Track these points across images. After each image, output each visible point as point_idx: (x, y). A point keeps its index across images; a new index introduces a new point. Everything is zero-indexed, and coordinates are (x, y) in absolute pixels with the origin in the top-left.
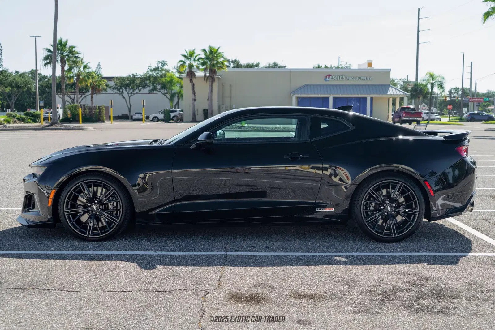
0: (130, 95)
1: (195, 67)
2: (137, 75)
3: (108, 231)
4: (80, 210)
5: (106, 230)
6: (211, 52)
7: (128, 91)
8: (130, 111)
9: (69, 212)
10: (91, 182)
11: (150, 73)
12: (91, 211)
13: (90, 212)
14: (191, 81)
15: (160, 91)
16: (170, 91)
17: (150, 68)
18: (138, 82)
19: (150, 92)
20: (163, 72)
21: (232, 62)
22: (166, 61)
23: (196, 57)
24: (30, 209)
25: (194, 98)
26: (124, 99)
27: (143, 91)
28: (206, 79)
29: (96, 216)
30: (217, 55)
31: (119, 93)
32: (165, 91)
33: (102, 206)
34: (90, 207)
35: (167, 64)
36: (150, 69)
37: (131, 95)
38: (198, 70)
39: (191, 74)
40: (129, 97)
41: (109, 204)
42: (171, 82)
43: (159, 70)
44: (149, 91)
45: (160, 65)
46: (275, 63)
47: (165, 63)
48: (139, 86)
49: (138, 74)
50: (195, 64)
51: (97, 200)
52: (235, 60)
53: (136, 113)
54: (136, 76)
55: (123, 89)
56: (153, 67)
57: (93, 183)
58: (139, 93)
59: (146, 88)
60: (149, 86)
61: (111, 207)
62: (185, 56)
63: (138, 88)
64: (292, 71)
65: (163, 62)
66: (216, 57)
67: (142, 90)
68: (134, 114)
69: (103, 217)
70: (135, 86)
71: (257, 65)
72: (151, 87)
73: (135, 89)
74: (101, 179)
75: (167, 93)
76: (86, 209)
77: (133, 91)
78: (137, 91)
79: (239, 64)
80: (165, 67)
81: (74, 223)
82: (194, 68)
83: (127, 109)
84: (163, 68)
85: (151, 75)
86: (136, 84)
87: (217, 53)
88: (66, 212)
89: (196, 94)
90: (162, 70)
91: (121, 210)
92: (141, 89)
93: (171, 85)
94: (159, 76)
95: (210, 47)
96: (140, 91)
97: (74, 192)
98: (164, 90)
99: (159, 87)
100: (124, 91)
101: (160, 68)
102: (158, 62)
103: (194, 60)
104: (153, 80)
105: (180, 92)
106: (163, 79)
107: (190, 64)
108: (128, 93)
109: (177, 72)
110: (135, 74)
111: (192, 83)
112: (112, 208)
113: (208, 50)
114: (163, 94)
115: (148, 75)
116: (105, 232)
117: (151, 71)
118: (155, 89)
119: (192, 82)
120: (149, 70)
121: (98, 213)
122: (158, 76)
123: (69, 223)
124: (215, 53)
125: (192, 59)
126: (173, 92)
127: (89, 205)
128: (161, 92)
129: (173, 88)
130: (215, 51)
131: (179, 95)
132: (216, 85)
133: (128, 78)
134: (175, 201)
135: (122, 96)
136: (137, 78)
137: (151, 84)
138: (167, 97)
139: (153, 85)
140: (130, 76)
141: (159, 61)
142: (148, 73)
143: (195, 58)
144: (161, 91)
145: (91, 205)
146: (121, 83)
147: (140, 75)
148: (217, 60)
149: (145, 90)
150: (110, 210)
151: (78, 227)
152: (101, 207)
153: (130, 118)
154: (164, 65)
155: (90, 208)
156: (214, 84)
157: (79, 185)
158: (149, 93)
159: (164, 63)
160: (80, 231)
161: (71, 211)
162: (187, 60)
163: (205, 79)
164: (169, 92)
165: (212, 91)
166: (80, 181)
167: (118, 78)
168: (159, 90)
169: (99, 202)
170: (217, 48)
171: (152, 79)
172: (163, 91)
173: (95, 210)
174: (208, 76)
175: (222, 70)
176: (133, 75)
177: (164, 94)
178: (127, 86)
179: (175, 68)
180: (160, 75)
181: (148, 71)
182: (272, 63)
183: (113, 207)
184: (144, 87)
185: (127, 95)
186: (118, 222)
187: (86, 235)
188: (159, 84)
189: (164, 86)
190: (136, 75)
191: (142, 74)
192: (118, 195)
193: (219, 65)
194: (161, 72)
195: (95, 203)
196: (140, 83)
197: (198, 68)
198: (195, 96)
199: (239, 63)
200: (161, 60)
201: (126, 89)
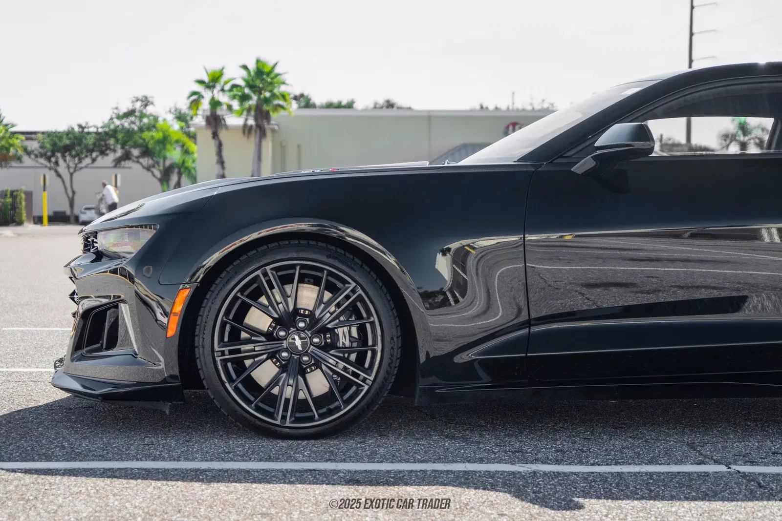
0: (72, 170)
1: (225, 107)
2: (88, 128)
3: (338, 409)
4: (257, 349)
5: (332, 407)
6: (260, 72)
7: (68, 161)
8: (72, 205)
9: (227, 353)
10: (293, 267)
11: (117, 122)
12: (286, 350)
13: (285, 354)
14: (215, 135)
15: (138, 162)
16: (161, 161)
17: (116, 111)
18: (90, 140)
19: (118, 162)
20: (145, 120)
21: (296, 98)
22: (152, 97)
23: (226, 83)
24: (100, 350)
25: (221, 172)
26: (59, 180)
27: (102, 161)
28: (246, 131)
29: (302, 367)
30: (272, 79)
31: (48, 165)
32: (148, 161)
33: (318, 337)
34: (285, 339)
35: (152, 103)
36: (116, 114)
37: (75, 171)
38: (229, 112)
39: (215, 121)
40: (71, 175)
41: (340, 331)
42: (164, 141)
43: (136, 116)
44: (114, 160)
45: (138, 105)
46: (388, 101)
47: (149, 102)
48: (92, 151)
49: (90, 124)
50: (224, 98)
51: (305, 321)
52: (302, 95)
53: (86, 209)
54: (86, 130)
55: (57, 158)
56: (124, 109)
57: (298, 268)
58: (93, 165)
59: (107, 155)
60: (114, 151)
61: (344, 341)
62: (201, 82)
63: (91, 155)
64: (431, 114)
65: (144, 99)
66: (271, 83)
67: (99, 159)
68: (83, 211)
69: (324, 367)
70: (84, 151)
71: (350, 106)
72: (119, 153)
73: (83, 156)
74: (323, 258)
75: (154, 166)
76: (272, 346)
77: (80, 161)
78: (88, 161)
79: (311, 102)
80: (150, 110)
81: (240, 386)
82: (222, 109)
83: (67, 199)
84: (144, 111)
85: (118, 126)
86: (86, 146)
87: (272, 75)
88: (220, 354)
89: (226, 165)
90: (142, 116)
91: (379, 348)
92: (97, 157)
93: (164, 147)
94: (136, 128)
95: (258, 61)
96: (94, 160)
97: (242, 294)
98: (146, 159)
99: (136, 152)
100: (61, 161)
101: (137, 111)
102: (134, 99)
103: (223, 90)
104: (123, 137)
105: (183, 162)
106: (147, 135)
107: (213, 99)
108: (68, 167)
109: (175, 120)
110: (84, 125)
111: (217, 142)
112: (347, 344)
113: (252, 66)
114: (144, 167)
115: (112, 127)
116: (331, 412)
117: (119, 117)
118: (127, 156)
119: (216, 137)
120: (114, 116)
121: (305, 358)
122: (133, 129)
123: (227, 385)
124: (268, 74)
125: (218, 87)
126: (168, 163)
127: (282, 333)
128: (141, 164)
129: (168, 155)
130: (267, 70)
131: (182, 170)
132: (268, 145)
133: (69, 133)
134: (528, 323)
135: (56, 171)
136: (89, 133)
137: (119, 146)
138: (154, 175)
139: (123, 148)
140: (73, 129)
141: (136, 96)
142: (113, 123)
143: (223, 87)
144: (141, 160)
145: (288, 334)
146: (54, 145)
147: (95, 126)
148: (271, 91)
149: (106, 158)
150: (342, 348)
151: (252, 398)
152: (316, 340)
153: (72, 219)
154: (146, 105)
155: (285, 344)
156: (264, 143)
157: (258, 276)
158: (115, 166)
159: (146, 102)
160: (258, 409)
161: (231, 352)
162: (207, 90)
163: (244, 133)
164: (158, 163)
165: (259, 158)
166: (262, 263)
167: (49, 134)
168: (136, 160)
169: (309, 327)
170: (271, 64)
171: (120, 136)
172: (145, 161)
173: (300, 348)
174: (251, 126)
175: (282, 112)
176: (80, 126)
177: (148, 169)
178: (66, 149)
179: (170, 111)
180: (139, 128)
181: (111, 119)
182: (381, 101)
183: (350, 341)
184: (103, 153)
185: (67, 170)
186: (370, 382)
187: (276, 420)
188: (136, 146)
189: (147, 152)
190: (85, 127)
191: (100, 125)
192: (370, 305)
193: (276, 102)
194: (141, 121)
195: (299, 330)
196: (94, 144)
197: (230, 108)
198: (223, 168)
199: (310, 100)
200: (140, 95)
201: (64, 157)
